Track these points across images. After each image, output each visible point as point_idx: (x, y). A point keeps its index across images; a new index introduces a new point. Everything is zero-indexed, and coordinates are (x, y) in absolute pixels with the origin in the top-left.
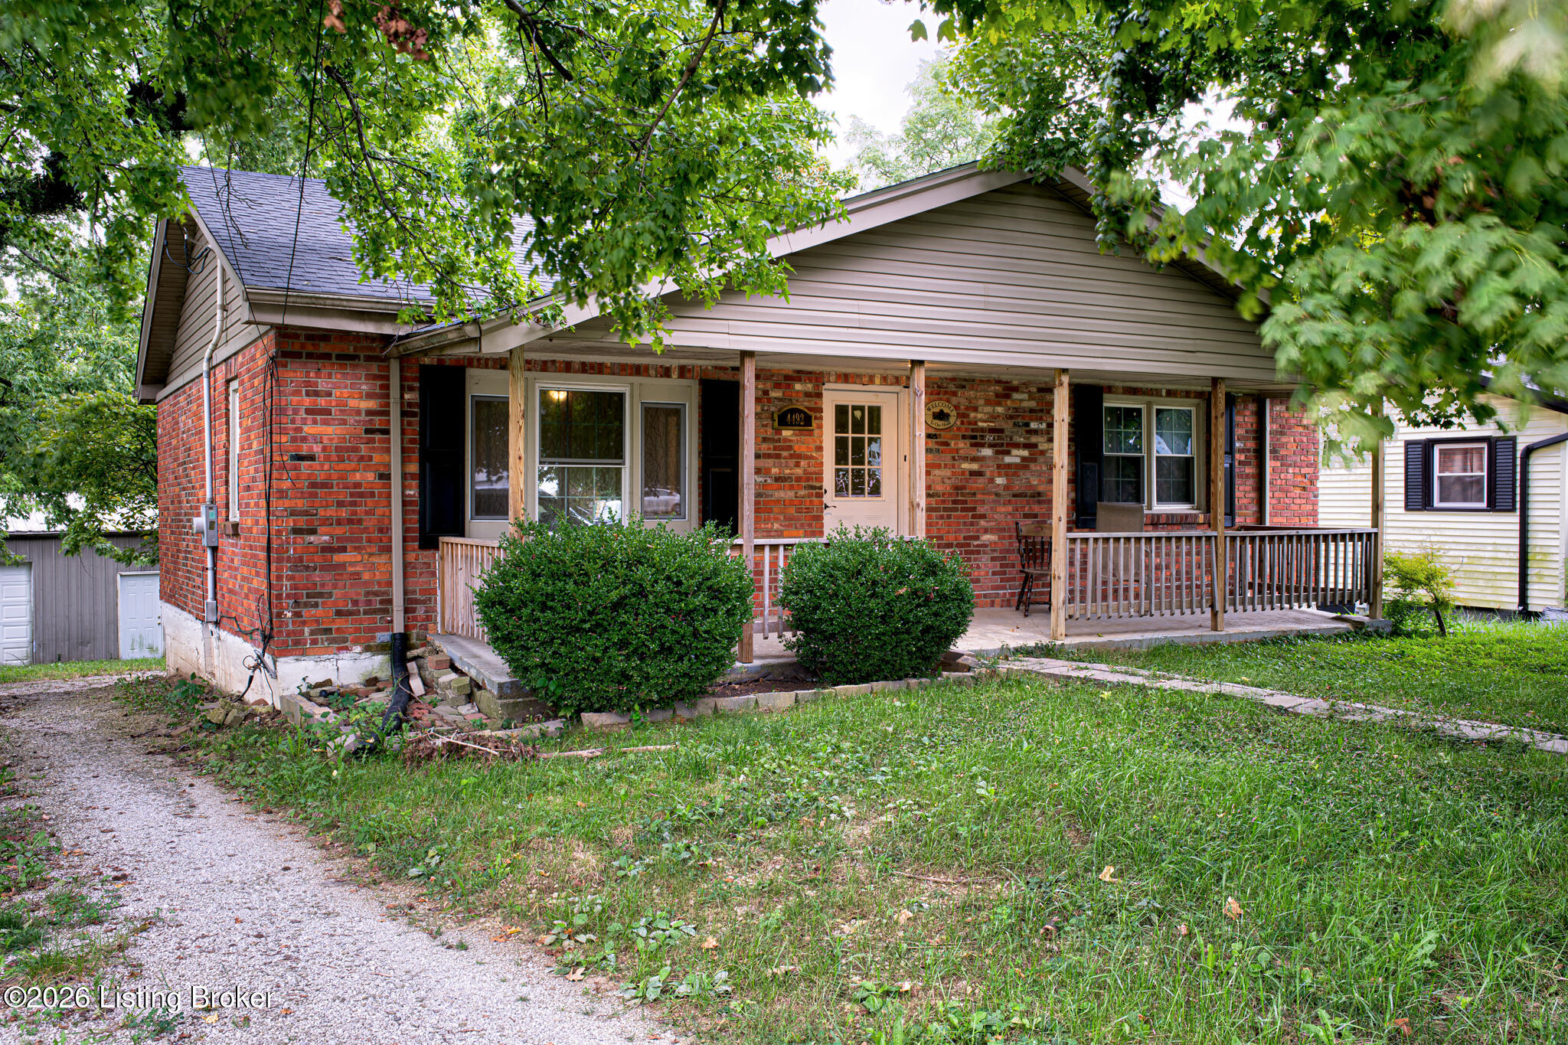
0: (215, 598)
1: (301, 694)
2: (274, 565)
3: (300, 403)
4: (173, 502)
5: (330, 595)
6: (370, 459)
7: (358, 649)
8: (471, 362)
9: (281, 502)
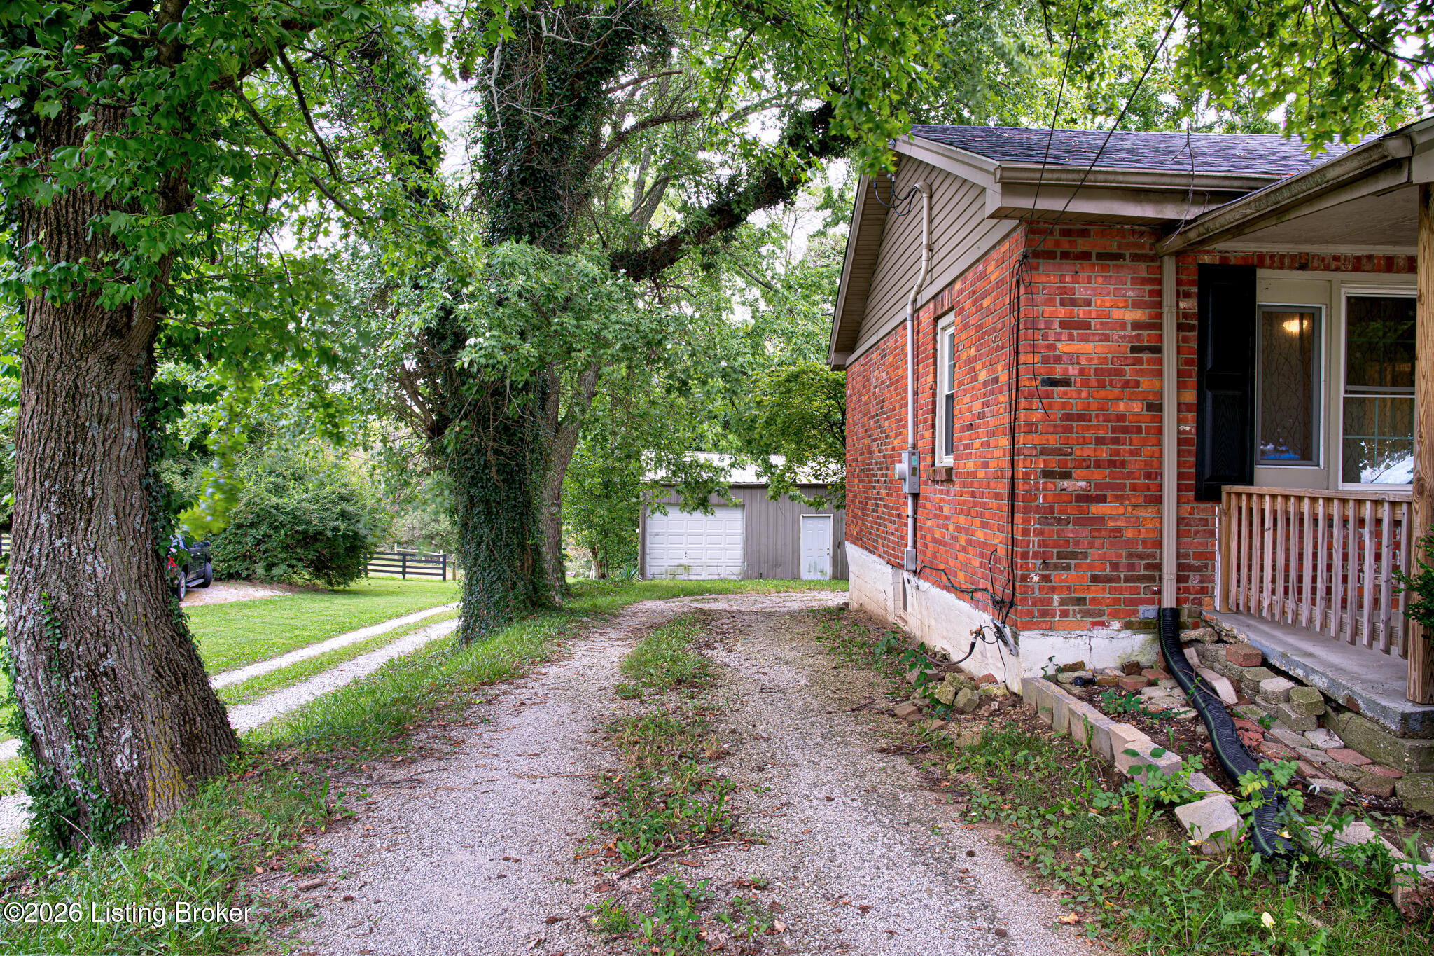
0: (915, 546)
1: (1046, 677)
2: (1019, 516)
3: (1054, 314)
4: (862, 454)
5: (1085, 555)
6: (1137, 384)
7: (1116, 625)
8: (1262, 260)
9: (1030, 437)
